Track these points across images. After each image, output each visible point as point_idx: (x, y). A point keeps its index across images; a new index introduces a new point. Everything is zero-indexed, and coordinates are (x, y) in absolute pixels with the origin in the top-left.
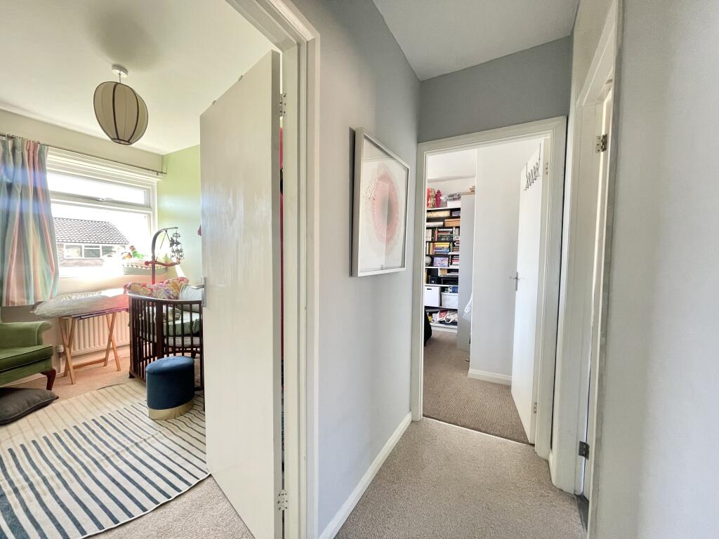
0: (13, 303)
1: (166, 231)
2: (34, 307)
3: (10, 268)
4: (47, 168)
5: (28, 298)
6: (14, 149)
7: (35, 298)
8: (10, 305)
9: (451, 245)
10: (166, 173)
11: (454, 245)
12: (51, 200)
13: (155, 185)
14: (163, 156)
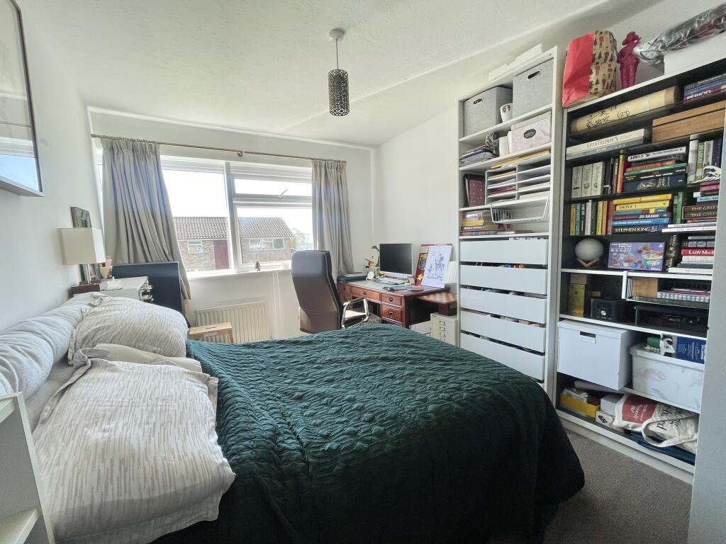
9: (679, 201)
11: (691, 201)
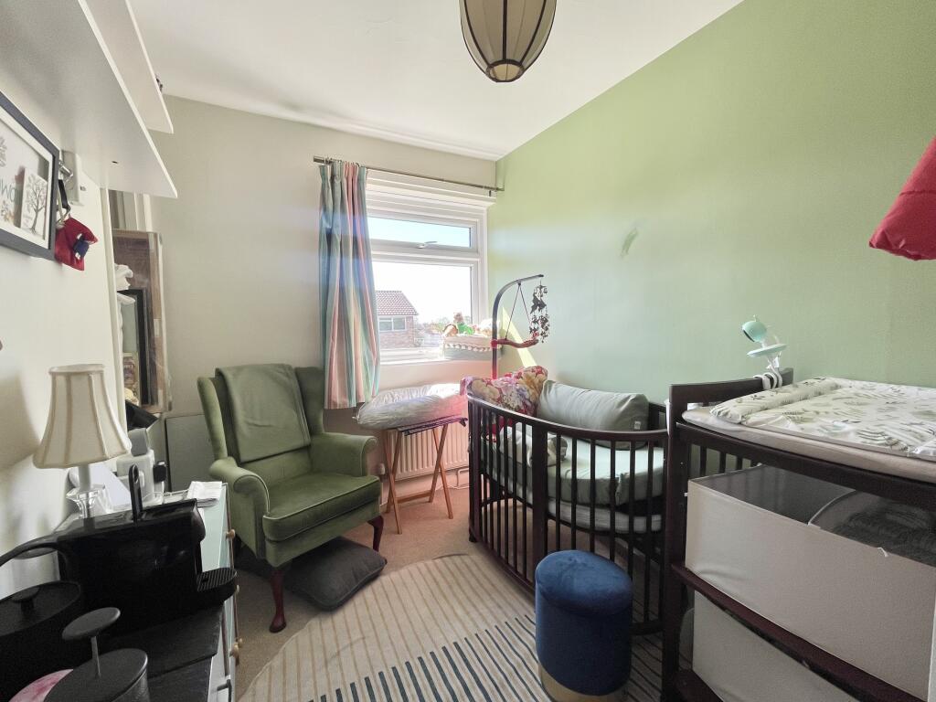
0: (335, 404)
1: (520, 284)
2: (355, 410)
3: (332, 355)
4: (367, 207)
5: (350, 398)
6: (333, 177)
7: (358, 397)
8: (332, 408)
10: (503, 190)
12: (372, 252)
13: (485, 214)
14: (497, 163)
